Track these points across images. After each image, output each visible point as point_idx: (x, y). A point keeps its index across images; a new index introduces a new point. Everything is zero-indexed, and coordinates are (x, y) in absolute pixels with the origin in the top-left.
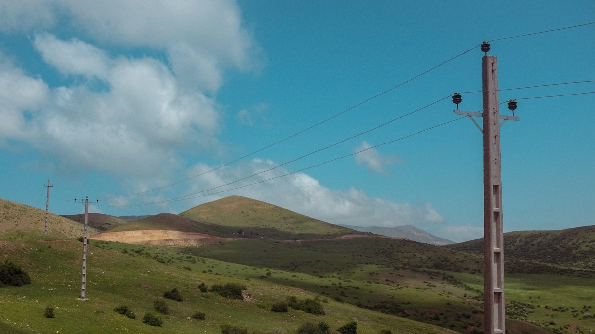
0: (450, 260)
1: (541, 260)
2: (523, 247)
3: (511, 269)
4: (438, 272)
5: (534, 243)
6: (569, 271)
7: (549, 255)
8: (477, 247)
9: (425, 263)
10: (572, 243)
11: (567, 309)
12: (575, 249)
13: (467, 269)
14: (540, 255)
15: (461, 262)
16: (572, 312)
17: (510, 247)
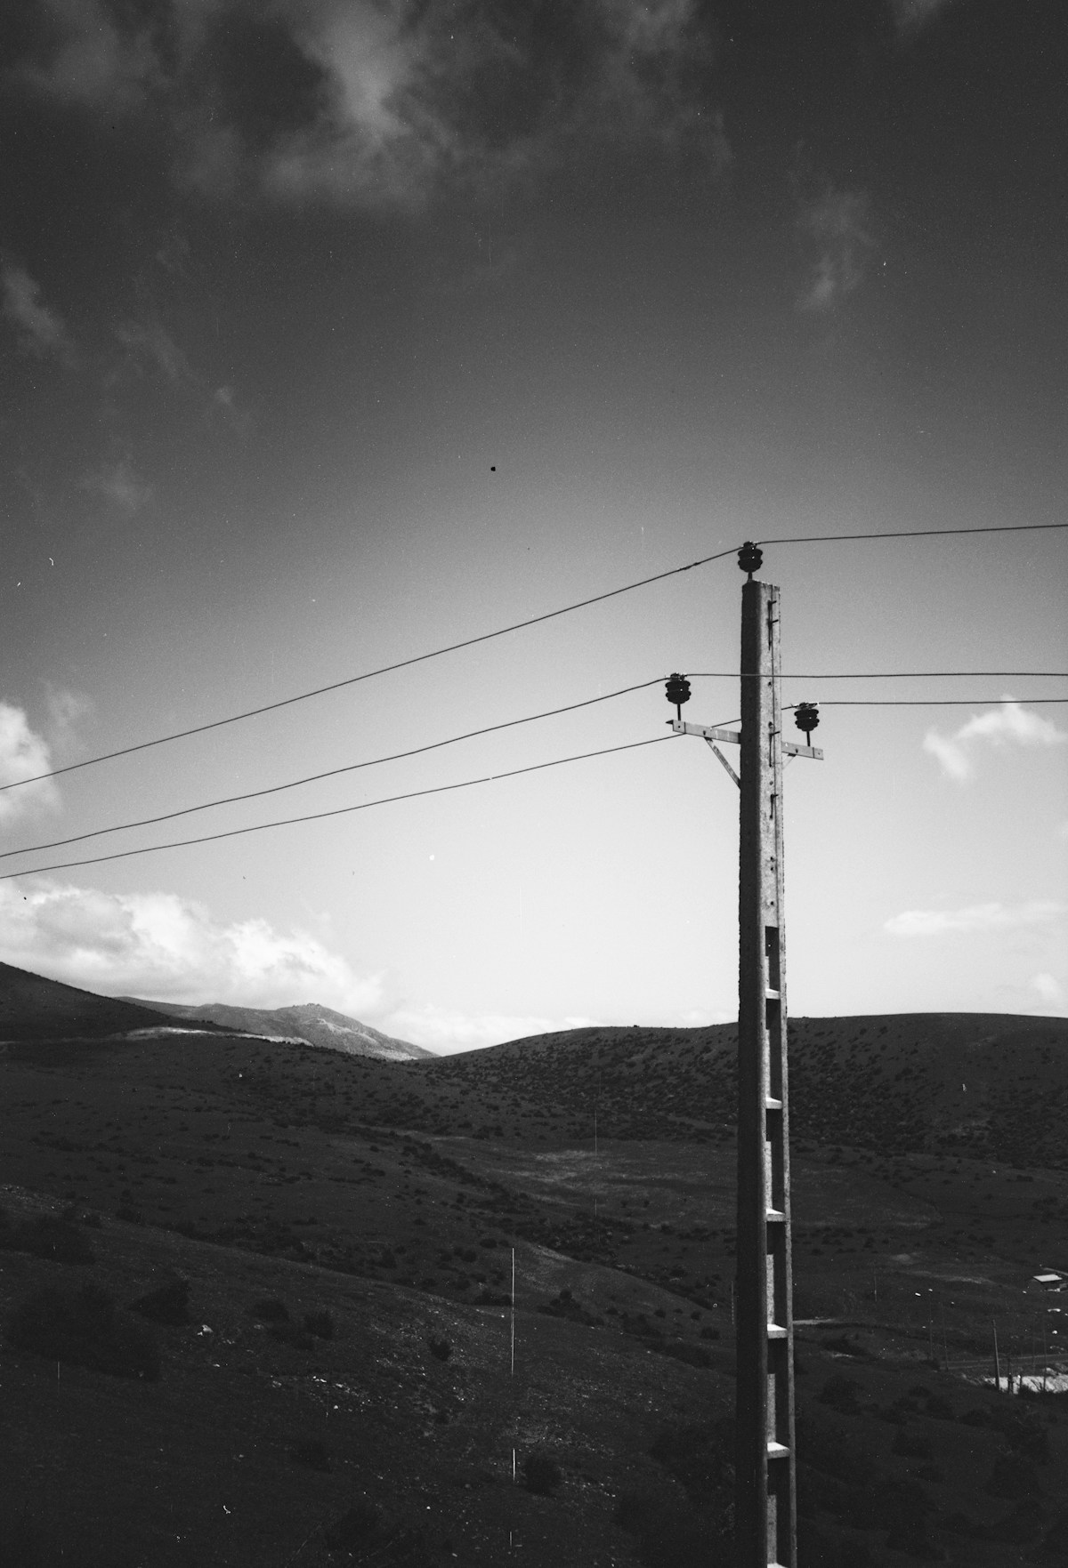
0: (422, 1102)
1: (651, 1103)
2: (609, 1070)
3: (578, 1127)
4: (392, 1134)
5: (634, 1058)
6: (719, 1136)
7: (671, 1092)
8: (492, 1066)
9: (356, 1109)
10: (725, 1061)
11: (714, 1234)
12: (732, 1078)
13: (467, 1125)
14: (648, 1091)
15: (452, 1107)
16: (726, 1241)
17: (576, 1070)
